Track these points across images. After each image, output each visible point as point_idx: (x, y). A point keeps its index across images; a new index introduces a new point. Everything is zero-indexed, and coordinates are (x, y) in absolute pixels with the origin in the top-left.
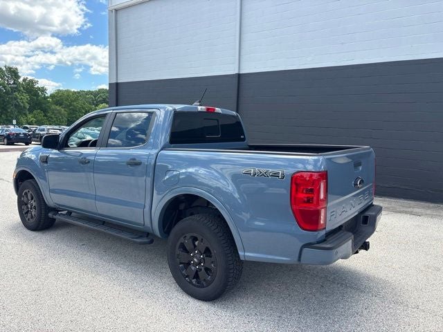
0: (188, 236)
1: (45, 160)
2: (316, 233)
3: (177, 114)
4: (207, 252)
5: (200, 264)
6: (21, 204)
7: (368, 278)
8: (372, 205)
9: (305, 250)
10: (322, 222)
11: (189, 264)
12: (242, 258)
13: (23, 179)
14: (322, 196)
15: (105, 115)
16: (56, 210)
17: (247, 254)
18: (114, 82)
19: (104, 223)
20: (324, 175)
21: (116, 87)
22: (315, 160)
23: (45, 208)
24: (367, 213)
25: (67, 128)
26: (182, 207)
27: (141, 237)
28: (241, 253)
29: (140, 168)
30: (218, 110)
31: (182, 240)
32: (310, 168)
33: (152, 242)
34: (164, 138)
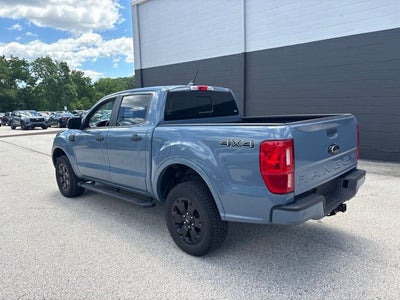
0: (180, 200)
1: (73, 139)
2: (284, 196)
3: (170, 95)
4: (196, 214)
5: (190, 224)
6: (59, 176)
7: (353, 239)
8: (355, 169)
9: (275, 211)
10: (289, 186)
11: (182, 224)
12: (223, 219)
13: (58, 155)
14: (288, 162)
15: (114, 99)
16: (84, 180)
17: (227, 215)
18: (139, 68)
19: (118, 190)
20: (290, 144)
21: (141, 73)
22: (281, 130)
23: (75, 179)
24: (347, 178)
25: (88, 111)
26: (177, 175)
27: (146, 201)
28: (222, 215)
29: (140, 143)
30: (210, 88)
31: (176, 203)
32: (277, 137)
33: (154, 205)
34: (159, 116)
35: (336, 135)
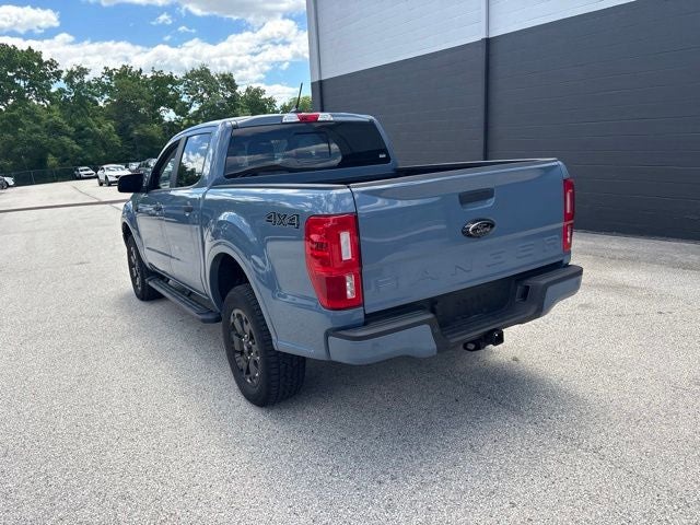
4: (252, 338)
5: (249, 353)
10: (350, 295)
11: (242, 353)
12: (276, 348)
17: (279, 343)
18: (317, 79)
19: (190, 293)
20: (351, 222)
21: (320, 87)
22: (340, 197)
28: (274, 341)
29: (191, 217)
30: (324, 116)
33: (219, 319)
35: (490, 202)
